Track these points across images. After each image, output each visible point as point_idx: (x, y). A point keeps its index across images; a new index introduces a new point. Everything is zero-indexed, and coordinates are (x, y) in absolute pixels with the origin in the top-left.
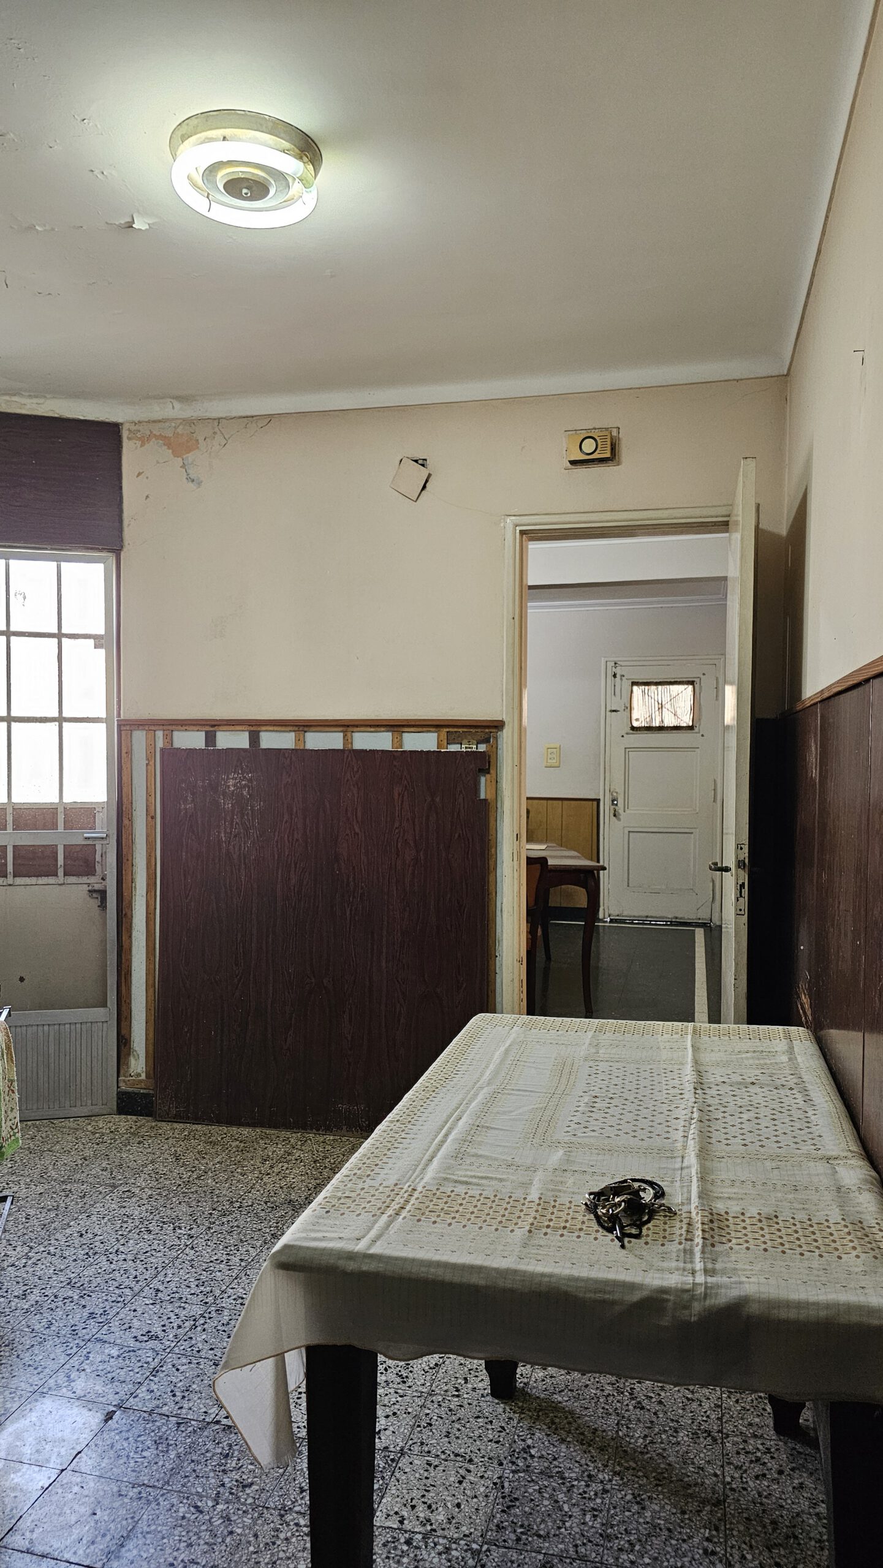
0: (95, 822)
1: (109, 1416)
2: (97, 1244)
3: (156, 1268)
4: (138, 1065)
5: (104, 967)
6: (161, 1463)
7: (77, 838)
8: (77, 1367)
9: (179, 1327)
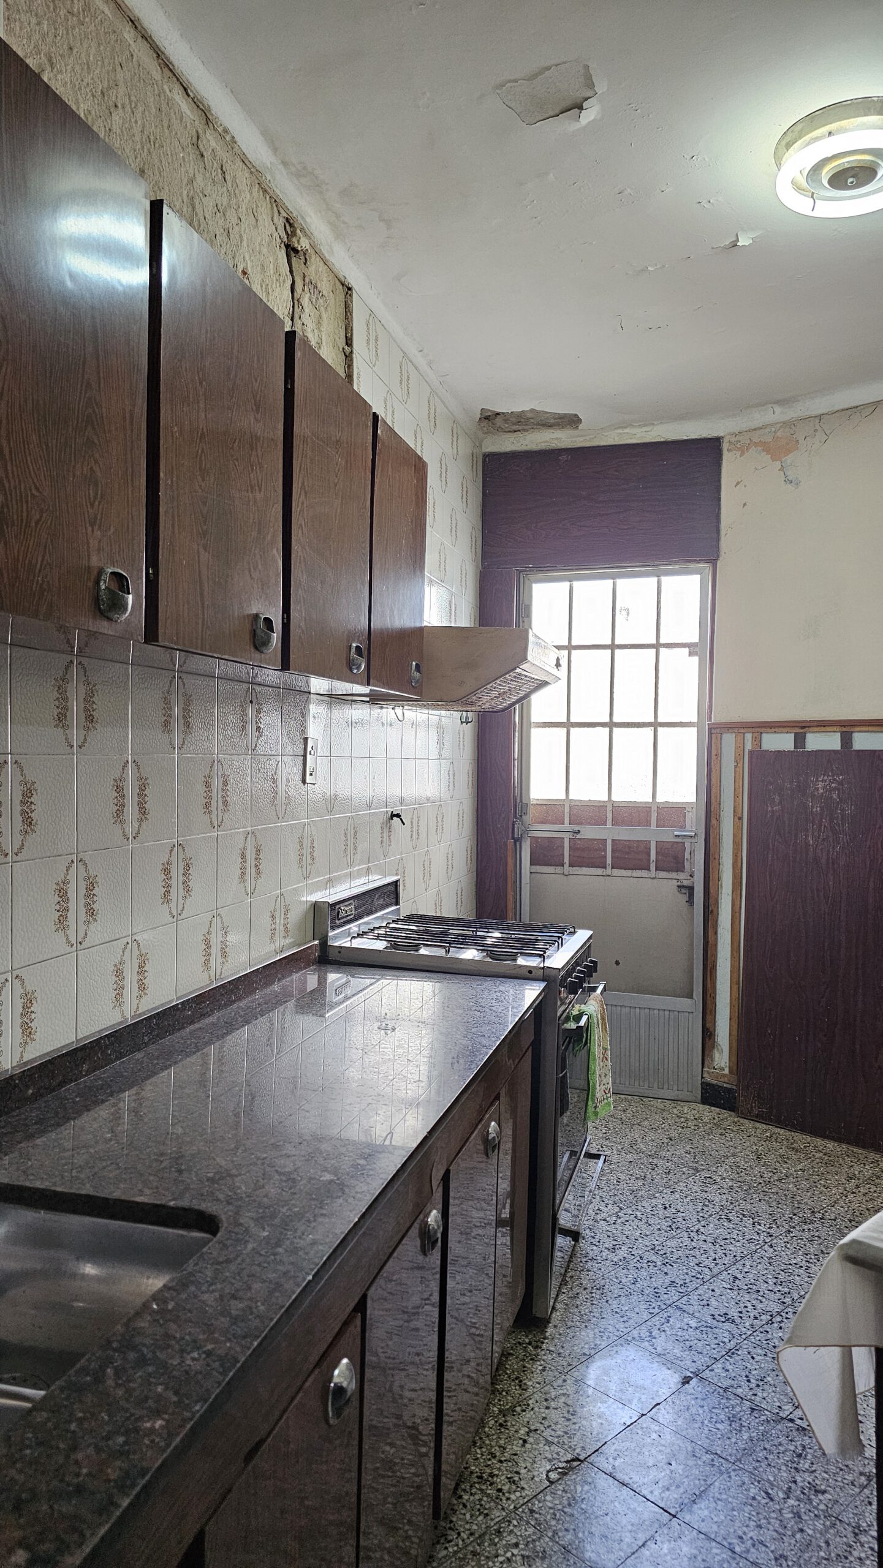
0: (685, 821)
1: (686, 1381)
2: (680, 1220)
3: (735, 1256)
4: (722, 1058)
5: (691, 959)
6: (733, 1440)
7: (668, 835)
8: (658, 1326)
9: (756, 1318)
